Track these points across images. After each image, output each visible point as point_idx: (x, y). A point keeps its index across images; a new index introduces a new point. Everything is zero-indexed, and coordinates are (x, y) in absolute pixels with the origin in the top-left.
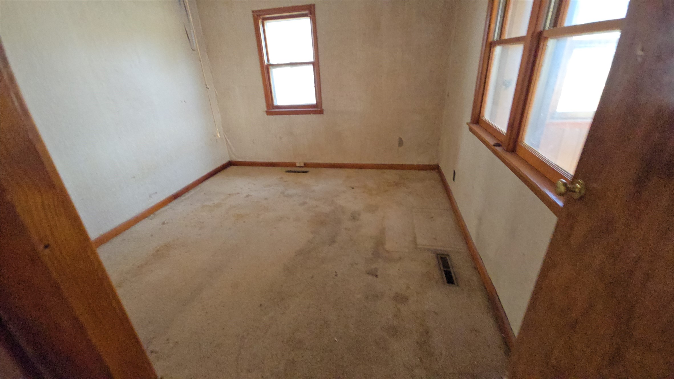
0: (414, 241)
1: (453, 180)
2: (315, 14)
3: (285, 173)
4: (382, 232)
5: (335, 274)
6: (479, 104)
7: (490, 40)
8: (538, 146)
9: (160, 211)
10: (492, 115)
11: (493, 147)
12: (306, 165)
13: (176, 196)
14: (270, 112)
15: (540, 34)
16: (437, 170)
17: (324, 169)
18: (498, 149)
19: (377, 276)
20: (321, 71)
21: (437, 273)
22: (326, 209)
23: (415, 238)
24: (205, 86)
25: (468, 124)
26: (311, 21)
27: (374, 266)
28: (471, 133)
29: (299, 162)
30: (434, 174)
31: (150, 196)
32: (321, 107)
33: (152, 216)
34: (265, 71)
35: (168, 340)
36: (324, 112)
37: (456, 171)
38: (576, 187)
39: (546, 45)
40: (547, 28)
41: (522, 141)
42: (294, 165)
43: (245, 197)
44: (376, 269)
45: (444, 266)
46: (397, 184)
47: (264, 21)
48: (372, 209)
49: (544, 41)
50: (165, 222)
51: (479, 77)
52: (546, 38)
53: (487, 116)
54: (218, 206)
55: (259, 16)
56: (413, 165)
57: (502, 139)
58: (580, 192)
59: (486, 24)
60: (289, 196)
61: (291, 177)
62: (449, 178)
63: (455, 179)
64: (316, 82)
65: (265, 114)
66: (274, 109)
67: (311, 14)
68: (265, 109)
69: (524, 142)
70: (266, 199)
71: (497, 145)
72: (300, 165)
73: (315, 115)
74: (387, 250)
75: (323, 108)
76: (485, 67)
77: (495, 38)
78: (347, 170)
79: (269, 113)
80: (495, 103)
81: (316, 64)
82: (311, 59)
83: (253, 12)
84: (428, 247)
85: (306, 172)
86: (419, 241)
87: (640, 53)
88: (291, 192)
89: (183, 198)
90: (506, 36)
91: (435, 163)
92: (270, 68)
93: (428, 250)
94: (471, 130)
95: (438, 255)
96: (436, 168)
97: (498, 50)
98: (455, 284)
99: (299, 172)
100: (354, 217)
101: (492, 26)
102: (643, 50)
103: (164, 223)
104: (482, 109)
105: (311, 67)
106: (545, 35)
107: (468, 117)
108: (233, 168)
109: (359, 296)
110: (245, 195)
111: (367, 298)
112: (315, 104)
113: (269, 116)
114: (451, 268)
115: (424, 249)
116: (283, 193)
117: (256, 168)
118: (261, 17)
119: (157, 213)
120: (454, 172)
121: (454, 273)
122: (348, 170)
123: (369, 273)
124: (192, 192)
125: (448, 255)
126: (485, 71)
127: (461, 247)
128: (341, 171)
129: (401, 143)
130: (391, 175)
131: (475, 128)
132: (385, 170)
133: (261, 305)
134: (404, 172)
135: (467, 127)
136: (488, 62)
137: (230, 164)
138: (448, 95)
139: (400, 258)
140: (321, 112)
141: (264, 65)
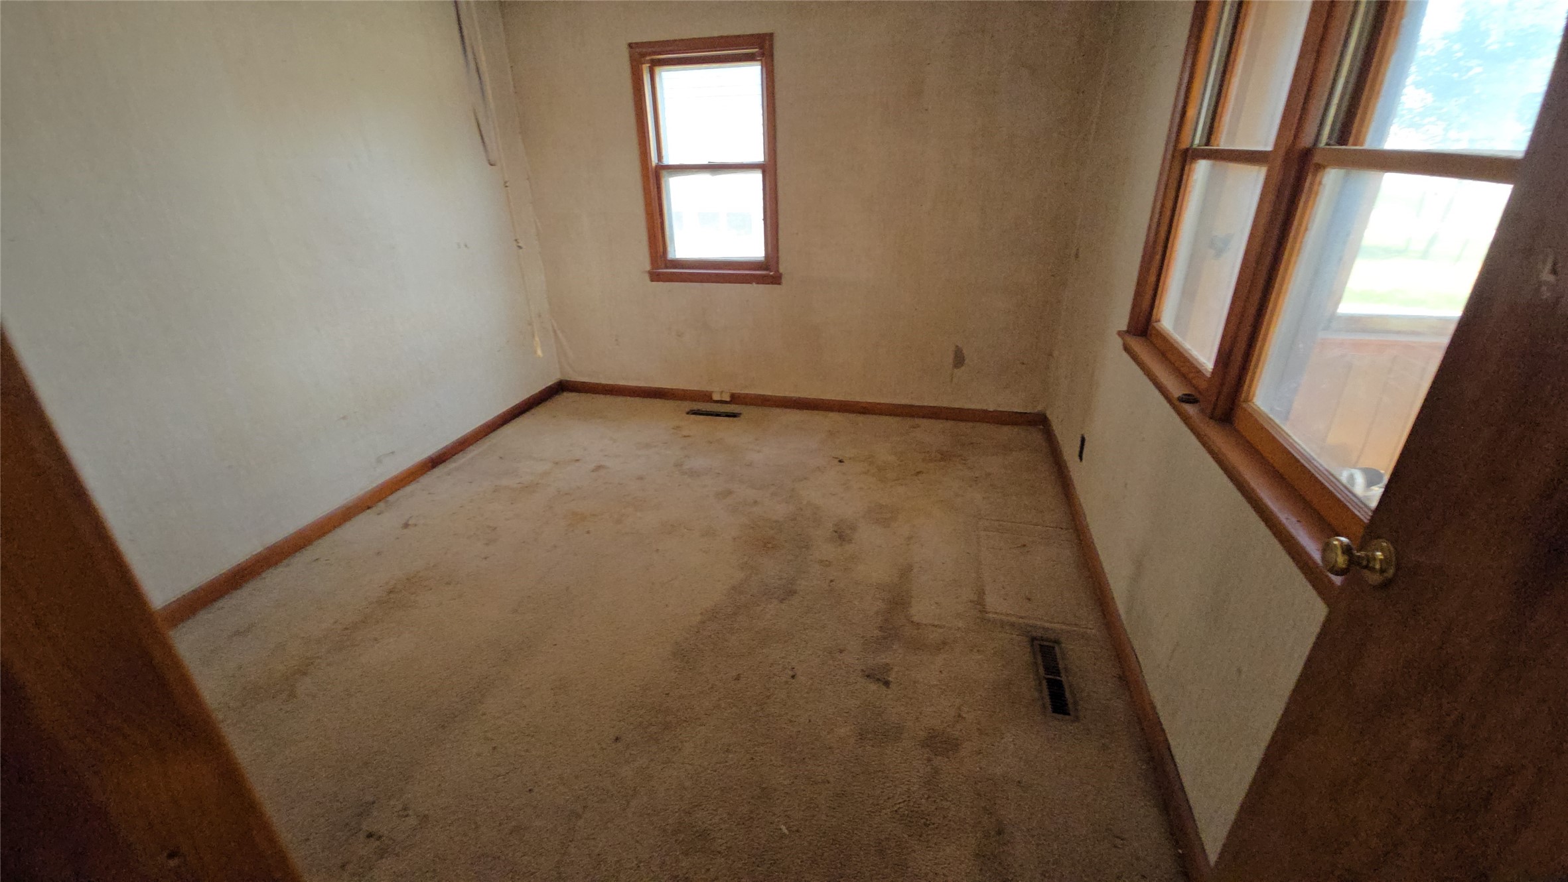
0: (979, 603)
1: (1077, 459)
2: (772, 55)
3: (684, 415)
4: (905, 572)
5: (791, 673)
6: (1149, 293)
7: (1184, 145)
8: (1286, 418)
9: (400, 493)
10: (1178, 320)
11: (1177, 403)
12: (735, 399)
13: (436, 462)
14: (659, 274)
15: (1307, 154)
16: (1041, 427)
17: (778, 410)
18: (1190, 409)
19: (887, 684)
20: (780, 184)
21: (1029, 686)
22: (779, 510)
23: (981, 593)
24: (515, 243)
25: (1120, 333)
26: (762, 69)
27: (884, 659)
28: (1125, 355)
29: (721, 391)
30: (1035, 436)
31: (379, 461)
32: (777, 271)
33: (381, 505)
34: (652, 181)
35: (405, 809)
36: (783, 281)
37: (1087, 439)
38: (1374, 559)
39: (1320, 183)
40: (1323, 143)
41: (1247, 400)
42: (706, 397)
43: (593, 471)
44: (887, 668)
45: (1047, 670)
46: (945, 457)
47: (655, 66)
48: (883, 516)
49: (1315, 175)
50: (410, 522)
51: (1154, 226)
52: (1320, 167)
53: (1167, 320)
54: (530, 488)
55: (643, 55)
56: (985, 411)
57: (1203, 385)
58: (1382, 571)
59: (1175, 106)
60: (694, 474)
61: (699, 427)
62: (1069, 452)
63: (1084, 456)
64: (768, 210)
65: (647, 277)
66: (667, 267)
67: (763, 54)
68: (648, 267)
69: (1253, 403)
70: (641, 478)
71: (1188, 399)
72: (721, 397)
73: (761, 286)
74: (915, 619)
75: (781, 270)
76: (1169, 204)
77: (1197, 141)
78: (831, 414)
79: (655, 277)
80: (1189, 293)
81: (769, 169)
82: (759, 156)
83: (630, 45)
84: (1014, 619)
85: (734, 415)
86: (991, 600)
87: (1547, 276)
88: (698, 462)
89: (451, 465)
90: (1222, 143)
91: (1039, 408)
92: (664, 173)
93: (1013, 625)
94: (1127, 349)
95: (1033, 639)
96: (1040, 422)
97: (1201, 170)
98: (1071, 713)
99: (718, 415)
100: (842, 535)
101: (1191, 113)
102: (1554, 272)
103: (406, 526)
104: (1157, 302)
105: (757, 178)
106: (1317, 159)
107: (1121, 318)
108: (567, 397)
109: (843, 731)
110: (592, 466)
111: (862, 736)
112: (763, 259)
113: (654, 283)
114: (1063, 675)
115: (1003, 624)
116: (678, 465)
117: (620, 400)
118: (648, 58)
119: (391, 498)
120: (1083, 440)
121: (1070, 686)
122: (833, 416)
123: (869, 676)
124: (473, 452)
125: (1057, 642)
126: (1168, 213)
127: (1090, 624)
128: (817, 417)
129: (959, 359)
130: (932, 434)
131: (1137, 345)
132: (917, 421)
133: (617, 739)
134: (963, 426)
135: (1118, 342)
136: (1177, 197)
137: (561, 387)
138: (1077, 256)
139: (944, 643)
140: (776, 280)
141: (650, 168)
